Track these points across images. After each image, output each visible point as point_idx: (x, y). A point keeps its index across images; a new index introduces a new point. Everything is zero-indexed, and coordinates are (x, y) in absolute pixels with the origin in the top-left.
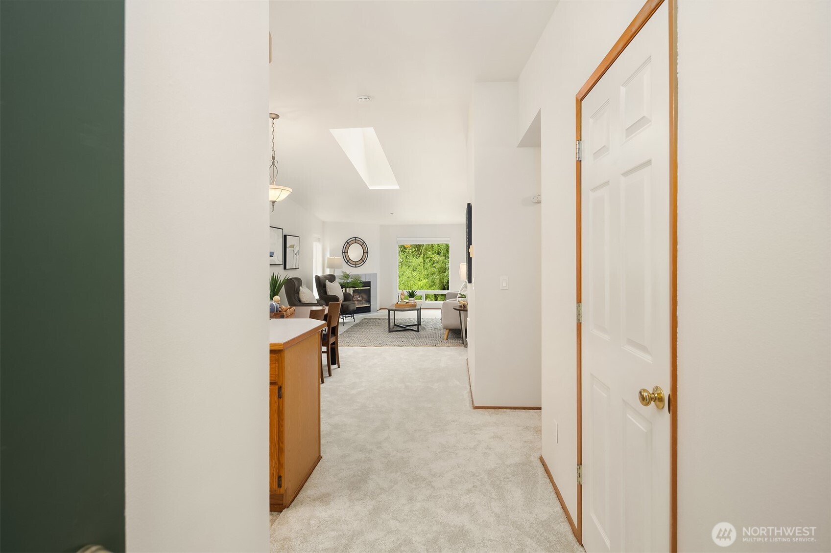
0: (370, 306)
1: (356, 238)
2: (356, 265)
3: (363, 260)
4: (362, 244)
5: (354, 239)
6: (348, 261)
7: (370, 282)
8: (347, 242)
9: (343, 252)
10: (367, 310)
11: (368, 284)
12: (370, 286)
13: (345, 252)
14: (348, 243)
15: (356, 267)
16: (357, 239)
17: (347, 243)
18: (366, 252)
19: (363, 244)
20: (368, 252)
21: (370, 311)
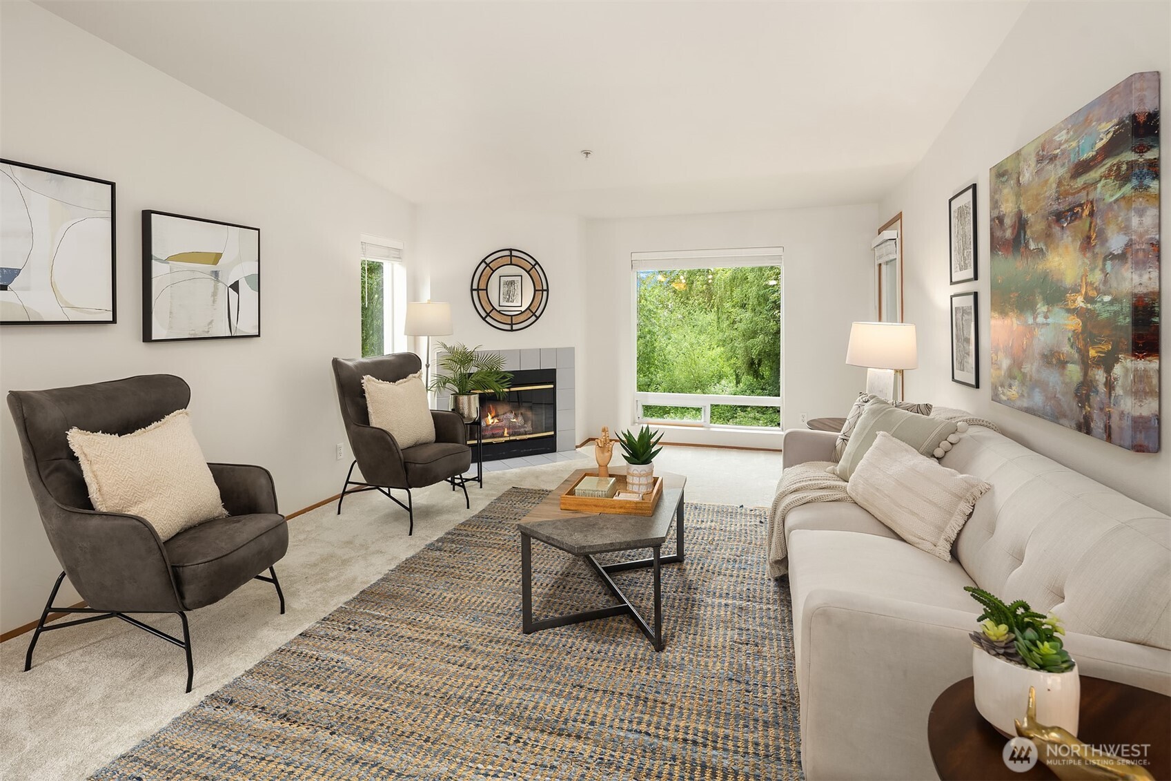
0: (554, 437)
1: (511, 250)
2: (512, 323)
3: (534, 313)
4: (528, 267)
5: (507, 253)
6: (488, 315)
7: (555, 369)
8: (483, 261)
9: (472, 290)
10: (546, 445)
11: (549, 376)
12: (554, 382)
13: (478, 290)
14: (488, 265)
15: (512, 330)
16: (514, 253)
17: (483, 265)
18: (542, 290)
19: (533, 268)
20: (547, 290)
21: (553, 450)
